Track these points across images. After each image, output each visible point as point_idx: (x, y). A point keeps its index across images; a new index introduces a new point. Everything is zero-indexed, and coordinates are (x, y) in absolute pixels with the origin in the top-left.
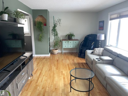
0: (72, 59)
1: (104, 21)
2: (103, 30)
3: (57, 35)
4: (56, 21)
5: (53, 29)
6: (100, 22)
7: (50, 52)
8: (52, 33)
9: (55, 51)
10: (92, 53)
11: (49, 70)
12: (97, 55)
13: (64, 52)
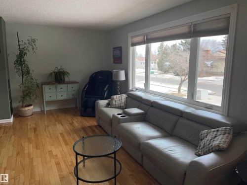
0: (68, 121)
1: (121, 48)
2: (121, 63)
3: (28, 72)
4: (23, 44)
5: (17, 61)
6: (114, 49)
7: (12, 114)
8: (16, 70)
9: (27, 108)
10: (108, 105)
11: (18, 154)
12: (117, 108)
13: (47, 109)
